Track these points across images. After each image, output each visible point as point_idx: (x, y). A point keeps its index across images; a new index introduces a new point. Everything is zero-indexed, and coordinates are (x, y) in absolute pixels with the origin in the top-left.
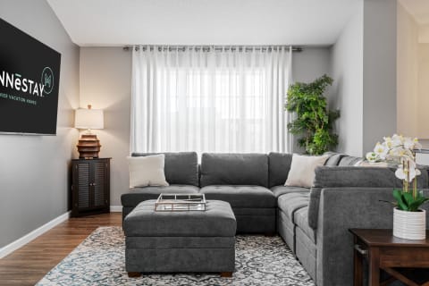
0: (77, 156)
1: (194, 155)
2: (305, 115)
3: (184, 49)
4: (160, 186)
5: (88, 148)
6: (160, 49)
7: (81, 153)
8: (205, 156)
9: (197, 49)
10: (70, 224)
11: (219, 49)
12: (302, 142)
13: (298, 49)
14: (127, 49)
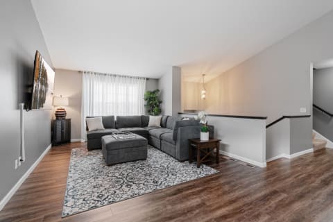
0: (55, 118)
1: (113, 117)
2: (151, 102)
3: (105, 75)
4: (102, 130)
5: (60, 115)
6: (95, 74)
7: (57, 117)
8: (118, 117)
9: (111, 75)
10: (52, 150)
11: (120, 76)
12: (149, 111)
13: (147, 79)
14: (80, 72)
